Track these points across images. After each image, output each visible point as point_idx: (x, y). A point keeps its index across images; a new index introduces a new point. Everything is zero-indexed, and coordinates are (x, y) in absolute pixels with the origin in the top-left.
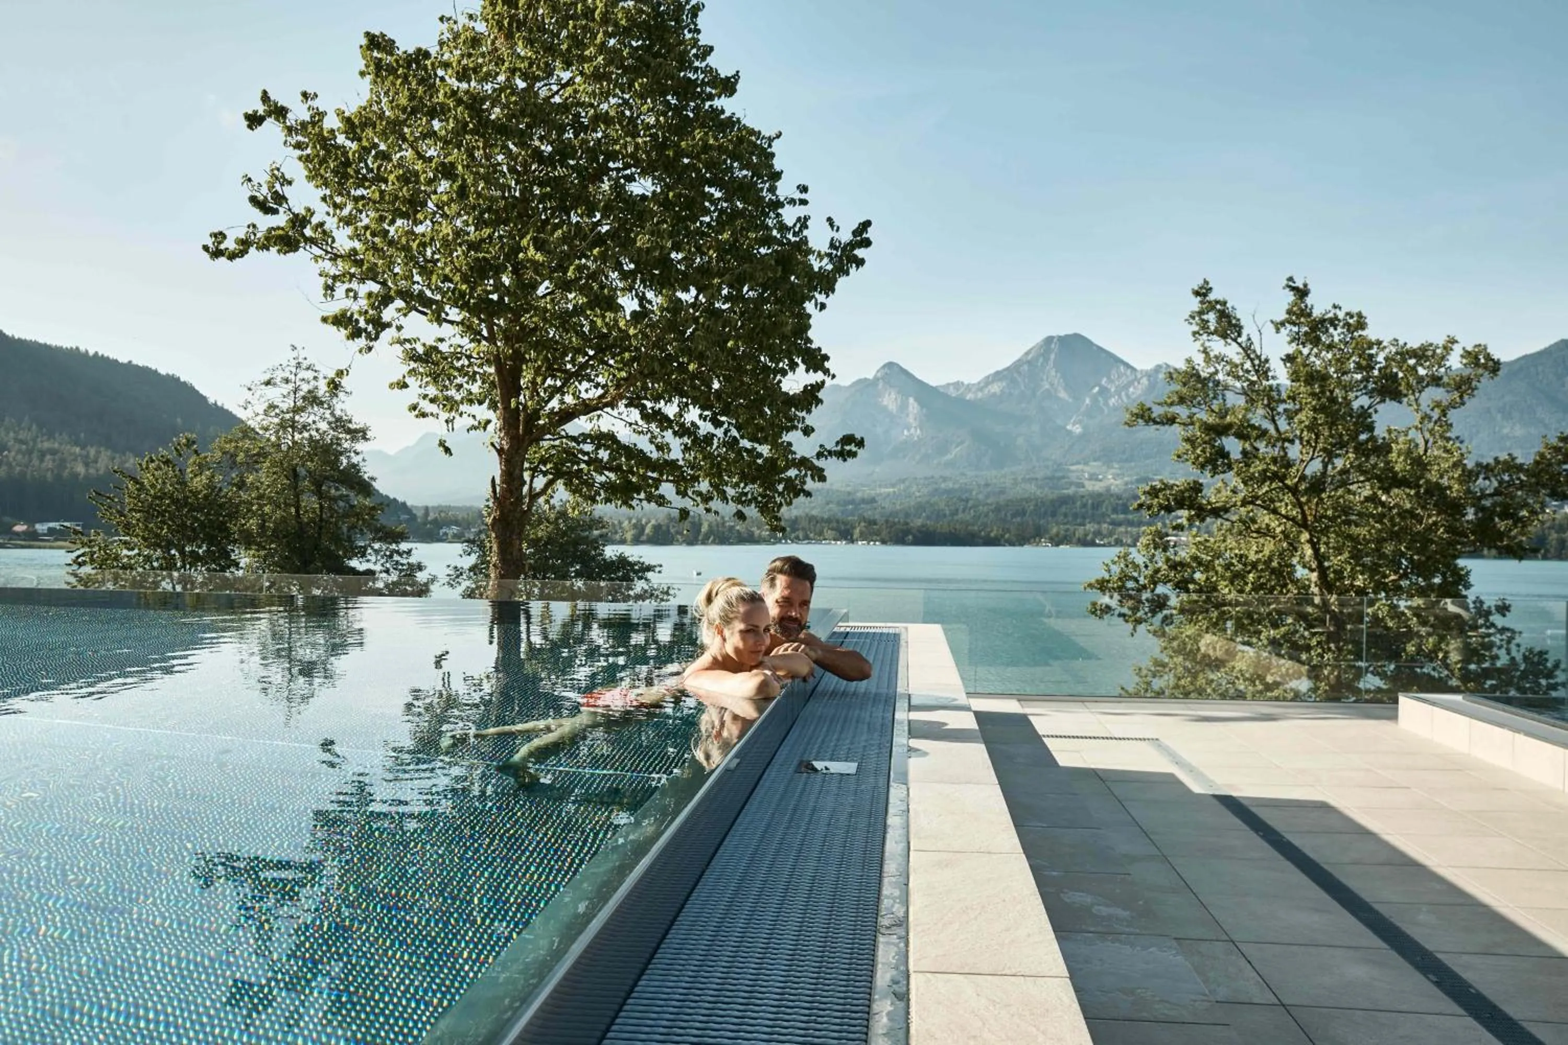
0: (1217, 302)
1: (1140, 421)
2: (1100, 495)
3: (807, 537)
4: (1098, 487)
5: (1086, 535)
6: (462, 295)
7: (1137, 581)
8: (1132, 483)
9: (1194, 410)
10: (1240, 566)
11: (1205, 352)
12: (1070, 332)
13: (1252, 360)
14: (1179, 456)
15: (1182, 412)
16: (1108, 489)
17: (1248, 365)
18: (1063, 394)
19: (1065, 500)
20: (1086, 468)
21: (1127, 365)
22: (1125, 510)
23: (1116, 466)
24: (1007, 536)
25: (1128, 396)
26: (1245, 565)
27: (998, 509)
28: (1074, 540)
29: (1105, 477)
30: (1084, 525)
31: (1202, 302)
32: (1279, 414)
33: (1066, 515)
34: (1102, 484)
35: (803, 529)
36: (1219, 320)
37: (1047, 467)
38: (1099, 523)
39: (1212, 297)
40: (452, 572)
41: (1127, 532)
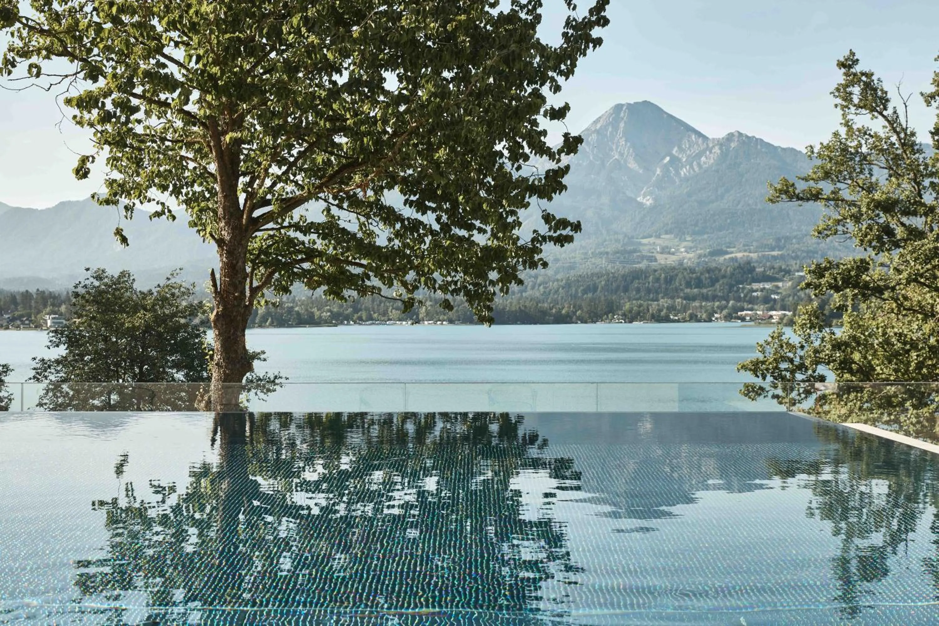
0: (863, 74)
1: (784, 196)
2: (674, 269)
3: (370, 318)
4: (671, 260)
5: (660, 311)
6: (212, 77)
7: (791, 361)
8: (705, 256)
9: (839, 185)
10: (899, 345)
11: (847, 124)
12: (640, 100)
13: (898, 134)
14: (819, 233)
15: (827, 187)
16: (681, 263)
17: (894, 139)
18: (633, 165)
19: (637, 275)
20: (658, 241)
21: (699, 134)
22: (699, 284)
23: (688, 238)
24: (579, 313)
25: (699, 165)
26: (905, 343)
27: (568, 285)
28: (648, 316)
29: (678, 250)
30: (657, 300)
31: (846, 74)
32: (924, 188)
33: (638, 290)
34: (674, 258)
35: (367, 309)
36: (864, 93)
37: (617, 241)
38: (672, 298)
39: (858, 69)
40: (38, 366)
41: (701, 307)
